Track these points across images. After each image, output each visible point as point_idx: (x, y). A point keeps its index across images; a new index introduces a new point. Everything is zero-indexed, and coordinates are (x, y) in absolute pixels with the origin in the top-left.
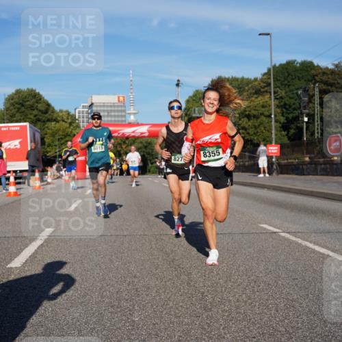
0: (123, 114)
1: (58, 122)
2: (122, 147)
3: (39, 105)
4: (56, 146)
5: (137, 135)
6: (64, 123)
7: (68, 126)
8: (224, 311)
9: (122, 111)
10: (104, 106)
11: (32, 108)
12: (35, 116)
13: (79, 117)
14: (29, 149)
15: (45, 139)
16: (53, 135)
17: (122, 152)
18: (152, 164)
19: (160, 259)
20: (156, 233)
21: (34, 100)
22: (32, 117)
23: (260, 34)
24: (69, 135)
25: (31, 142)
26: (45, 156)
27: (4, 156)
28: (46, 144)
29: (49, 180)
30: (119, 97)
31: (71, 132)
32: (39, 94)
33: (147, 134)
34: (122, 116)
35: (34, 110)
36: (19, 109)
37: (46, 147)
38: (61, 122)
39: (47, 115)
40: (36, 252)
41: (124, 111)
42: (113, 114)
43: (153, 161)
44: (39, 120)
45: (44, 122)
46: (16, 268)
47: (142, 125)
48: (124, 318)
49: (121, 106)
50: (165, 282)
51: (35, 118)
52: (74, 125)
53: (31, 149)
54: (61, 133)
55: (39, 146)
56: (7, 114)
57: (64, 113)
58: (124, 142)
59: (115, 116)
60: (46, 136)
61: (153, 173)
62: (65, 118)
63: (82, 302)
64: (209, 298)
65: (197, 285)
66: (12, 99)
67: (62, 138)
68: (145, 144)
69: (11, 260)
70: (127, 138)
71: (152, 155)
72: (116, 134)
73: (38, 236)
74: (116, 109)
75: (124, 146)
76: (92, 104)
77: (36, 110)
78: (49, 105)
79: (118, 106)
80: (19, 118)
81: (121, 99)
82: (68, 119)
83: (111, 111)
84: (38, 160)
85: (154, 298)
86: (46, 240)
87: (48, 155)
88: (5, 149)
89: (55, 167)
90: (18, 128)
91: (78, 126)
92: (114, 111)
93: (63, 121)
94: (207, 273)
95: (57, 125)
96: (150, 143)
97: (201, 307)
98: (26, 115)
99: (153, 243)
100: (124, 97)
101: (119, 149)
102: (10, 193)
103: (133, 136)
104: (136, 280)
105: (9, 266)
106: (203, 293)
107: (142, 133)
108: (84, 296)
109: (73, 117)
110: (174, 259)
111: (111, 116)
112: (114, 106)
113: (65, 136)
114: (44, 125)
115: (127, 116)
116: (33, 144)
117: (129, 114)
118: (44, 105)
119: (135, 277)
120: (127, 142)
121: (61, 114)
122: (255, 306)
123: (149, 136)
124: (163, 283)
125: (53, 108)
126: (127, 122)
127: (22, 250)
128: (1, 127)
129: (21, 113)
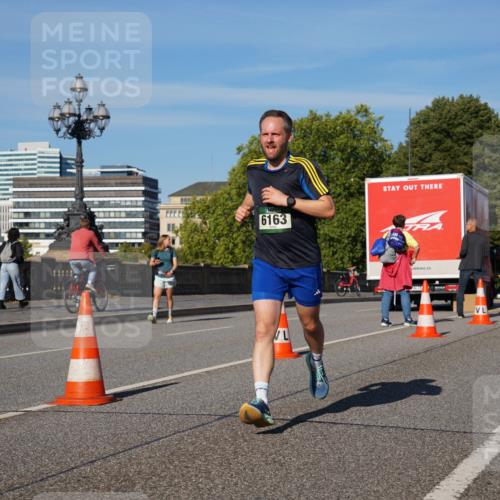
11: (468, 139)
21: (474, 122)
32: (486, 107)
36: (439, 142)
56: (413, 154)
80: (439, 162)
98: (455, 157)
102: (420, 329)
127: (456, 463)
128: (402, 184)
129: (443, 151)
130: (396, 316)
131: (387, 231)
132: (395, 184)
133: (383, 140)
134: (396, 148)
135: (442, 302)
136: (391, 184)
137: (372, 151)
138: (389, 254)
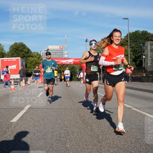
0: (62, 54)
1: (33, 57)
2: (61, 69)
3: (25, 50)
4: (32, 68)
5: (68, 63)
6: (36, 58)
7: (38, 59)
8: (107, 143)
9: (61, 53)
10: (53, 50)
11: (21, 51)
12: (23, 54)
13: (42, 55)
14: (20, 69)
15: (27, 65)
16: (31, 63)
17: (61, 71)
18: (75, 76)
19: (79, 119)
20: (77, 108)
21: (22, 47)
22: (21, 55)
23: (123, 19)
24: (38, 63)
25: (21, 66)
26: (27, 72)
27: (9, 72)
28: (28, 67)
29: (29, 83)
30: (60, 46)
31: (39, 62)
32: (24, 45)
33: (72, 63)
34: (61, 55)
35: (22, 52)
36: (16, 51)
37: (28, 68)
38: (34, 57)
39: (28, 54)
40: (23, 115)
41: (63, 53)
42: (57, 54)
43: (75, 75)
44: (25, 56)
45: (27, 57)
46: (14, 122)
47: (70, 59)
48: (62, 145)
49: (61, 51)
50: (81, 130)
51: (23, 56)
52: (40, 59)
53: (21, 69)
54: (34, 62)
55: (25, 68)
56: (11, 53)
57: (36, 53)
58: (62, 67)
59: (58, 55)
60: (28, 63)
61: (75, 80)
62: (36, 55)
63: (44, 138)
64: (101, 137)
65: (95, 131)
66: (13, 47)
67: (35, 65)
68: (72, 68)
69: (12, 119)
70: (64, 65)
71: (75, 72)
72: (59, 63)
73: (24, 108)
74: (59, 52)
75: (62, 68)
76: (48, 49)
77: (23, 52)
78: (29, 50)
79: (60, 50)
80: (16, 55)
81: (61, 47)
82: (37, 56)
83: (57, 52)
84: (24, 74)
85: (76, 137)
86: (27, 110)
87: (28, 72)
88: (10, 69)
89: (31, 77)
90: (15, 60)
91: (42, 59)
92: (58, 53)
93: (35, 57)
94: (100, 126)
95: (33, 59)
96: (74, 67)
97: (97, 141)
98: (19, 54)
99: (75, 112)
100: (62, 46)
101: (60, 70)
102: (11, 89)
103: (67, 64)
104: (68, 129)
105: (11, 121)
106: (98, 135)
107: (70, 63)
108: (44, 136)
109: (40, 55)
110: (85, 119)
111: (57, 55)
112: (58, 50)
113: (36, 64)
114: (27, 59)
115: (64, 55)
116: (22, 67)
117: (65, 54)
118: (27, 50)
119: (67, 127)
120: (63, 66)
121: (34, 54)
122: (121, 141)
123: (74, 64)
124: (80, 130)
125: (31, 51)
126: (64, 58)
127: (17, 114)
128: (8, 59)
129: (16, 53)
130: (7, 86)
131: (5, 69)
132: (7, 59)
133: (4, 50)
134: (7, 52)
135: (16, 83)
136: (6, 59)
137: (2, 53)
138: (5, 74)
